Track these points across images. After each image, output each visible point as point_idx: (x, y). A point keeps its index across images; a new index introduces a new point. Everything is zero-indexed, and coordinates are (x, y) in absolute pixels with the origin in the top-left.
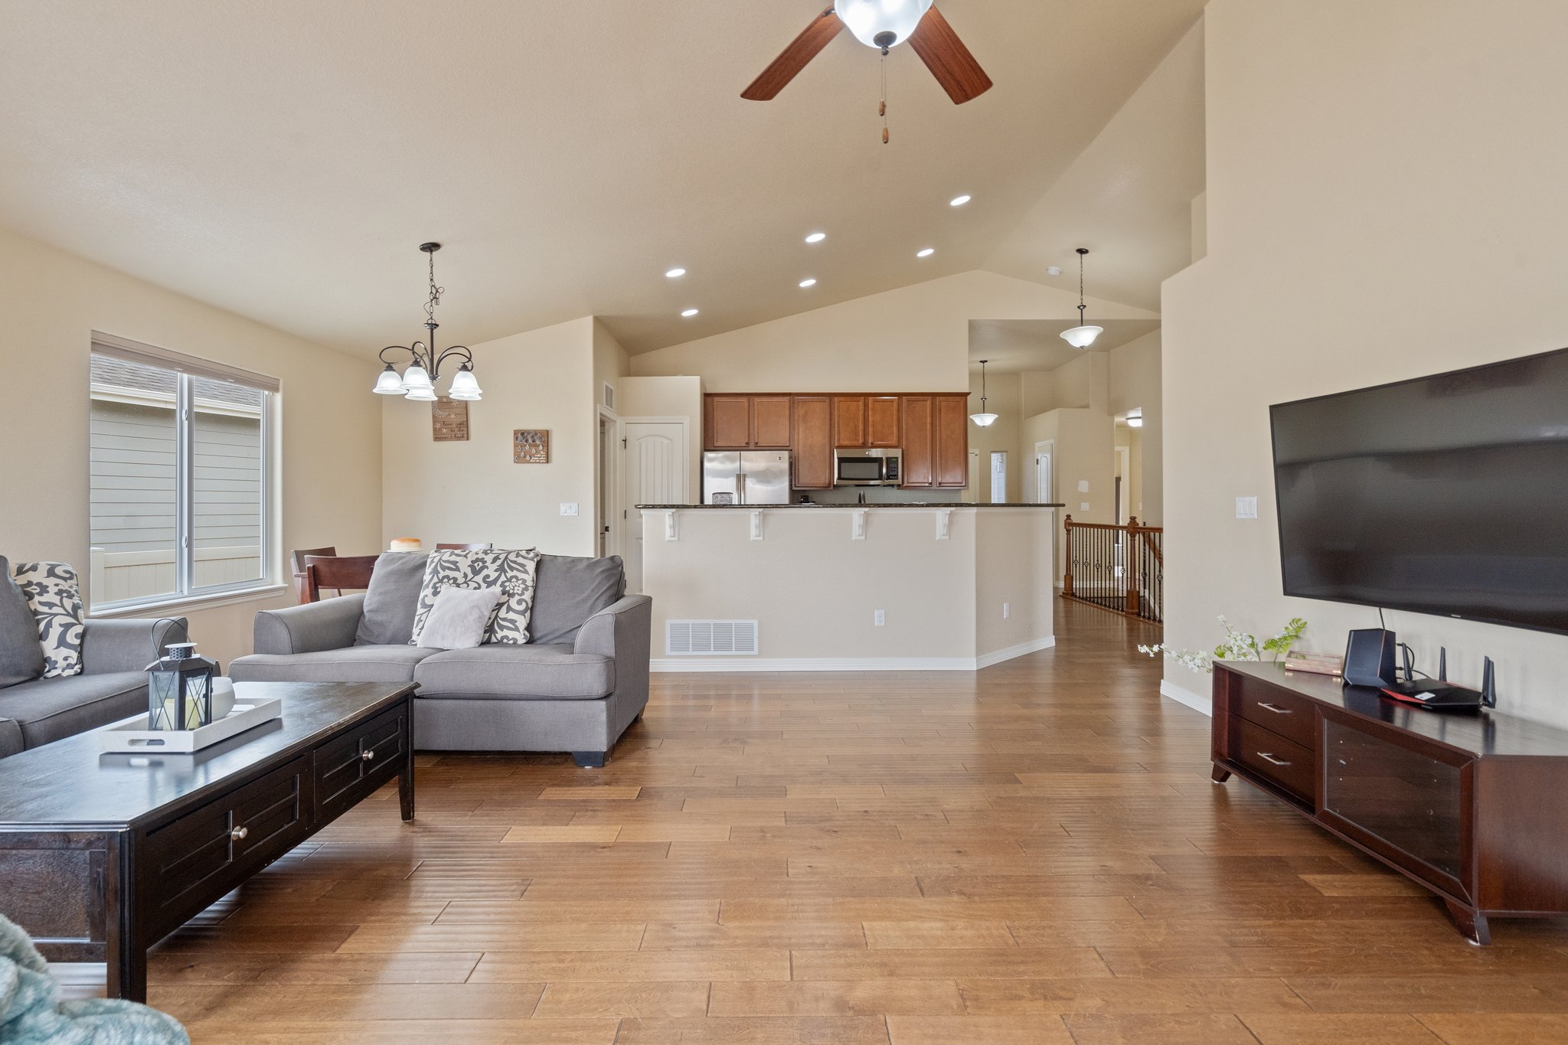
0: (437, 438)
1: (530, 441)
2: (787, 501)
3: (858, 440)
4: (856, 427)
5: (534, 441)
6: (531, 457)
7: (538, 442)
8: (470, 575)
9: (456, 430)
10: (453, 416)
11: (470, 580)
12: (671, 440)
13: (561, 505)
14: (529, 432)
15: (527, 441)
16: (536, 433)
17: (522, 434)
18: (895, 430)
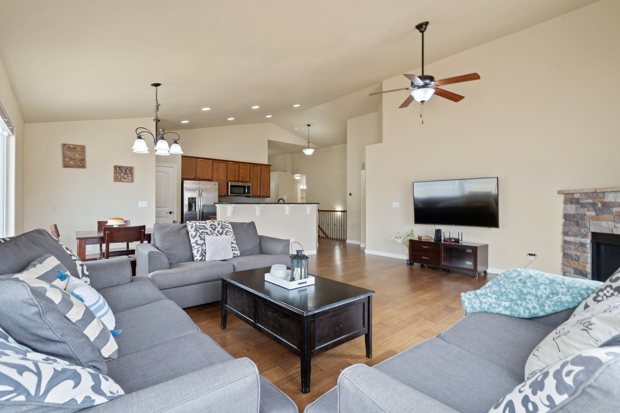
0: (65, 166)
1: (124, 171)
2: (217, 202)
3: (236, 179)
4: (236, 174)
5: (126, 172)
6: (124, 179)
7: (128, 172)
8: (213, 231)
9: (79, 163)
10: (77, 155)
11: (213, 233)
12: (168, 174)
13: (139, 202)
14: (123, 167)
15: (122, 171)
16: (127, 168)
17: (120, 168)
18: (248, 176)
